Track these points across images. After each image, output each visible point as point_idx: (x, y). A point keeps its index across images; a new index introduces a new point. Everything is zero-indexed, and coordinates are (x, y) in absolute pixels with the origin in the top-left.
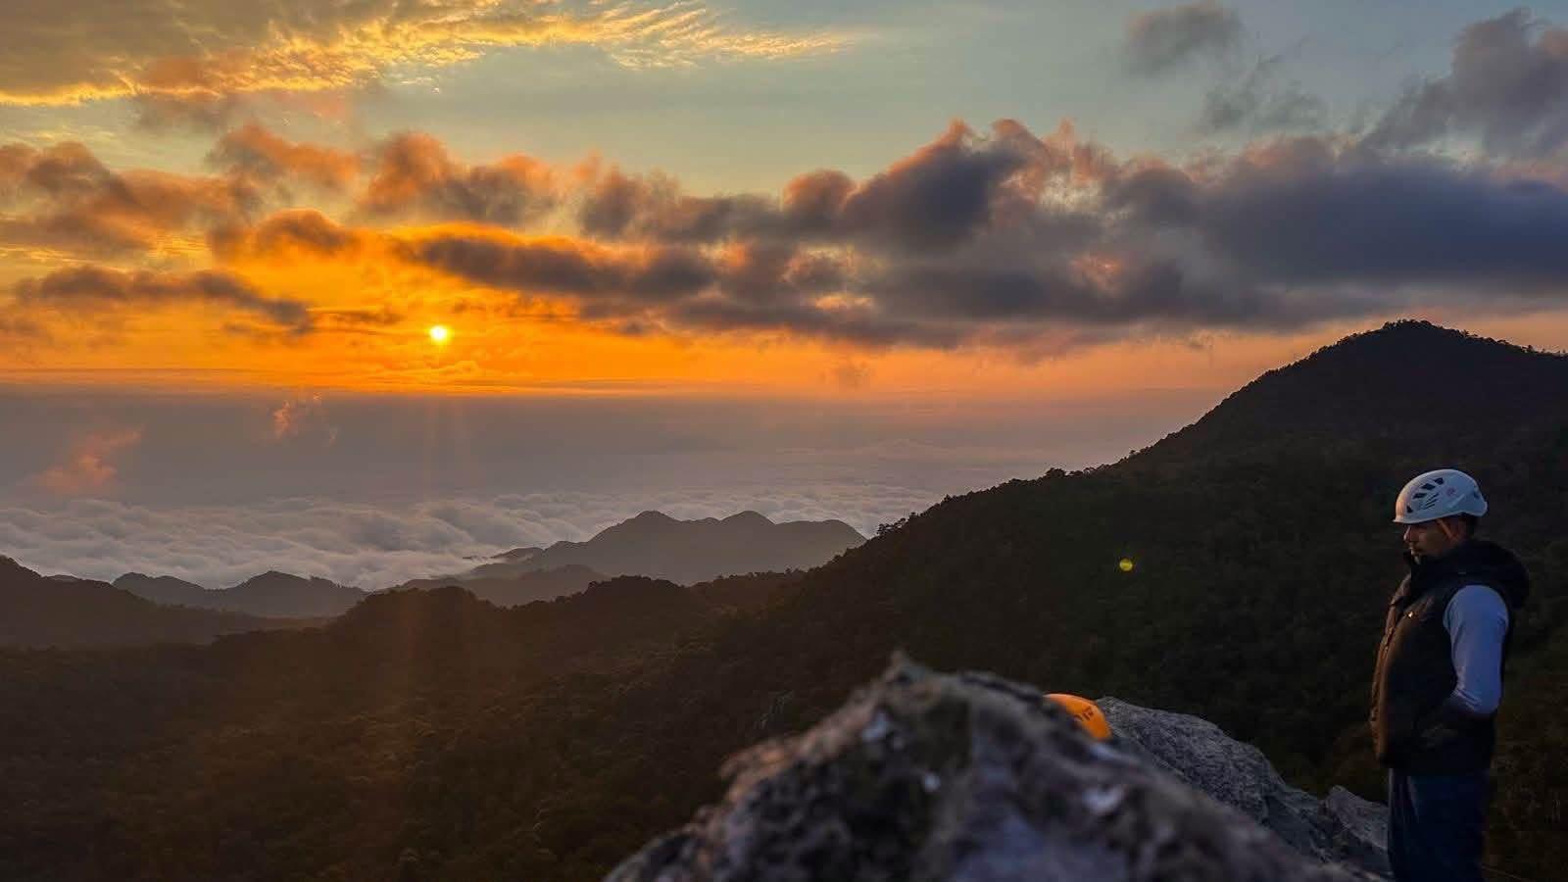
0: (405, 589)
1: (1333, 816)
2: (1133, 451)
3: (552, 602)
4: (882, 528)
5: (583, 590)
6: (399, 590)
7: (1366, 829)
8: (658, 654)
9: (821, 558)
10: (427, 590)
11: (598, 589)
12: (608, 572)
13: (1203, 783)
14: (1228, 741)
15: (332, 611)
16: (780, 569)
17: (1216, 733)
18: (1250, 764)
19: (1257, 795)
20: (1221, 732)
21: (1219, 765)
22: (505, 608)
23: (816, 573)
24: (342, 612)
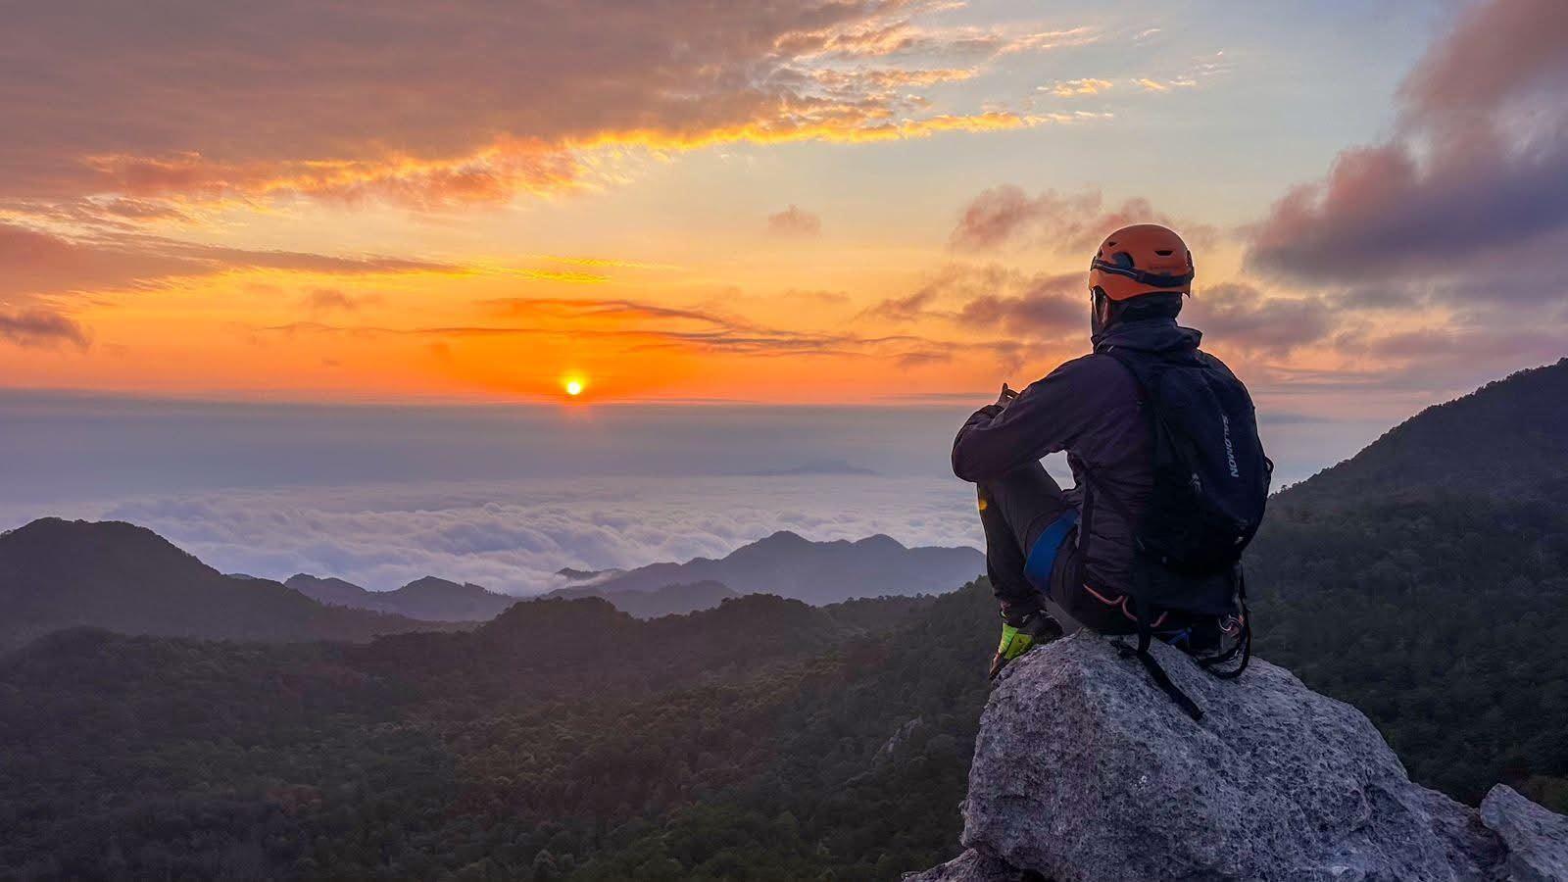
1: (1494, 834)
3: (686, 617)
5: (717, 606)
7: (1554, 857)
8: (786, 672)
10: (571, 599)
11: (730, 606)
12: (740, 588)
13: (1254, 755)
14: (1306, 694)
15: (484, 616)
17: (1289, 682)
18: (1343, 731)
19: (1351, 782)
20: (1296, 680)
21: (1285, 729)
22: (642, 620)
23: (947, 598)
24: (491, 617)
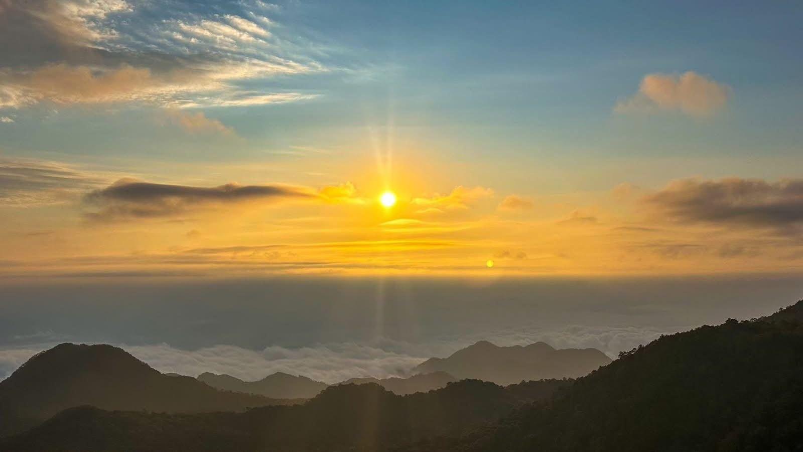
0: (348, 383)
2: (781, 308)
3: (426, 393)
4: (622, 354)
5: (444, 387)
6: (343, 384)
9: (584, 372)
10: (359, 384)
12: (459, 376)
15: (309, 394)
16: (559, 378)
22: (400, 396)
23: (581, 380)
24: (314, 396)
